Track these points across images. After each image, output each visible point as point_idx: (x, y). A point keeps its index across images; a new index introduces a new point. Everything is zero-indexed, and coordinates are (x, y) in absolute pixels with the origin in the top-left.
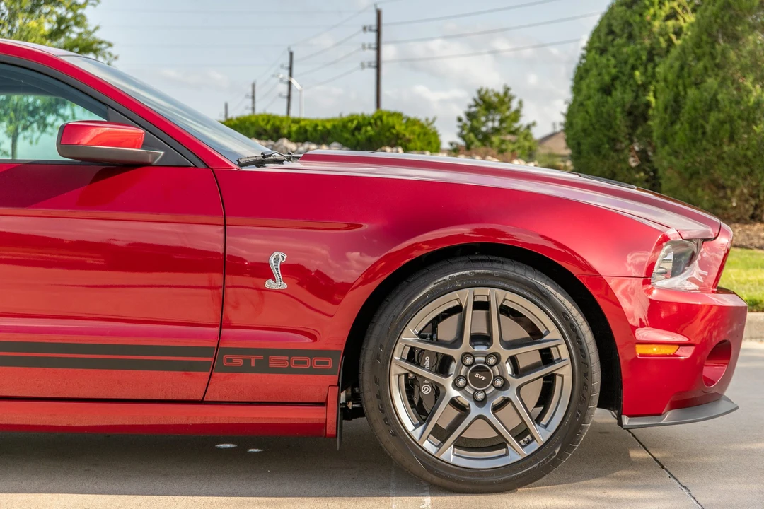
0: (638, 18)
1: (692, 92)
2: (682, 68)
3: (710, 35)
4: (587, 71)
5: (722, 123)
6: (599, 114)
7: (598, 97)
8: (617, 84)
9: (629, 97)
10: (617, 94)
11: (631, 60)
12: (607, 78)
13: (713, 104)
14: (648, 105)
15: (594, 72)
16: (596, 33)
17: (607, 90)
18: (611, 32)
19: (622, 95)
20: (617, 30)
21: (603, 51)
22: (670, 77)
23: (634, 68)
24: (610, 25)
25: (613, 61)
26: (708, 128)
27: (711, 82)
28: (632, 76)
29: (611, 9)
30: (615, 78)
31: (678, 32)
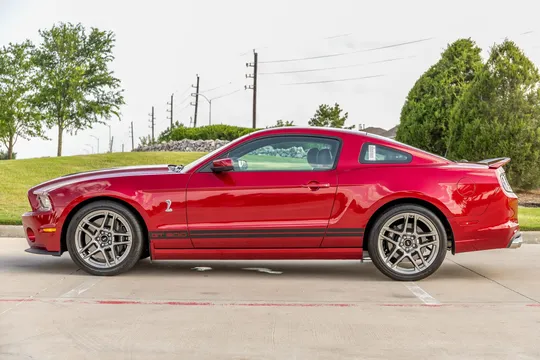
0: (437, 84)
1: (467, 125)
2: (462, 112)
3: (477, 97)
4: (409, 110)
5: (482, 141)
6: (416, 134)
7: (415, 124)
8: (426, 117)
9: (432, 125)
10: (426, 123)
11: (433, 106)
12: (421, 115)
13: (478, 131)
14: (441, 129)
15: (413, 111)
16: (414, 89)
17: (420, 121)
18: (422, 90)
19: (429, 124)
20: (426, 88)
21: (418, 100)
22: (456, 117)
23: (435, 110)
24: (422, 86)
25: (424, 106)
26: (475, 144)
27: (477, 121)
28: (433, 114)
29: (422, 78)
30: (425, 115)
31: (458, 92)
